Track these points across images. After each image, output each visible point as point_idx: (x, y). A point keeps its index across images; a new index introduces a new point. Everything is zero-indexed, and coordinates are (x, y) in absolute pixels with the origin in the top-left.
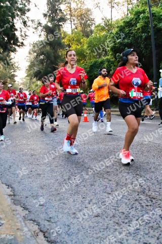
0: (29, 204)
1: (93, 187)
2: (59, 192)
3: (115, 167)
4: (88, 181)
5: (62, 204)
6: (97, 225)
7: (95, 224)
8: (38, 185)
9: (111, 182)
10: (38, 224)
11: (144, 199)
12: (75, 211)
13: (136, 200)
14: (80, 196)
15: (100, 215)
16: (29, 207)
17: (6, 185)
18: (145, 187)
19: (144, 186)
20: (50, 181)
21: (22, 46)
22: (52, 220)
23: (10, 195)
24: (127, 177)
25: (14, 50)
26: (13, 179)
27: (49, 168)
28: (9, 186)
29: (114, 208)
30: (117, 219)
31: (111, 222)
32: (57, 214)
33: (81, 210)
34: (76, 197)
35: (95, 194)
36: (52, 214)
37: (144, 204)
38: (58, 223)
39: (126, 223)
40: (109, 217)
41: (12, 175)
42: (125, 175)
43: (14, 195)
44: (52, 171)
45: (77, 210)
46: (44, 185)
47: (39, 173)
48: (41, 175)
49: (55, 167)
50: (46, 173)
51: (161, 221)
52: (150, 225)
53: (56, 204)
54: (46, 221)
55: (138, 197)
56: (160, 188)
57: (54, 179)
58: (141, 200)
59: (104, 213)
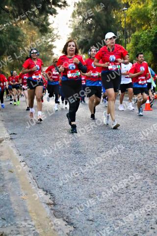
0: (74, 217)
2: (114, 204)
4: (154, 192)
8: (86, 193)
16: (74, 221)
17: (44, 190)
20: (100, 188)
21: (64, 6)
23: (49, 204)
25: (54, 12)
26: (52, 183)
27: (99, 172)
28: (47, 191)
33: (144, 233)
41: (50, 177)
43: (54, 204)
44: (104, 175)
45: (139, 231)
46: (94, 194)
47: (86, 176)
48: (89, 180)
49: (108, 170)
50: (95, 177)
53: (111, 220)
57: (107, 187)
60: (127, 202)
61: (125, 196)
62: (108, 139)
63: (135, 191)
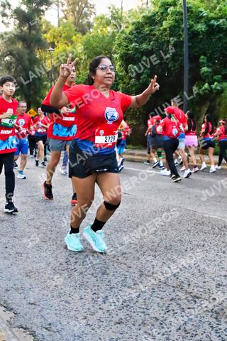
0: (13, 301)
1: (106, 276)
2: (56, 284)
3: (133, 246)
4: (97, 266)
5: (63, 303)
6: (121, 336)
7: (118, 334)
8: (21, 271)
9: (131, 270)
10: (33, 334)
11: (184, 297)
12: (85, 315)
13: (172, 300)
14: (89, 290)
15: (124, 321)
16: (13, 306)
18: (183, 279)
19: (180, 278)
20: (38, 265)
22: (53, 328)
24: (154, 263)
29: (142, 310)
30: (149, 327)
31: (141, 332)
32: (58, 319)
33: (93, 314)
34: (82, 292)
35: (111, 288)
36: (52, 318)
37: (184, 306)
38: (64, 333)
39: (163, 334)
40: (137, 324)
42: (150, 258)
44: (39, 248)
45: (88, 313)
47: (19, 251)
48: (23, 255)
49: (43, 242)
50: (30, 251)
51: (213, 332)
52: (198, 338)
53: (55, 302)
54: (44, 330)
55: (173, 295)
56: (204, 282)
57: (45, 262)
58: (179, 299)
59: (129, 318)
60: (69, 280)
61: (66, 274)
62: (37, 203)
63: (77, 267)
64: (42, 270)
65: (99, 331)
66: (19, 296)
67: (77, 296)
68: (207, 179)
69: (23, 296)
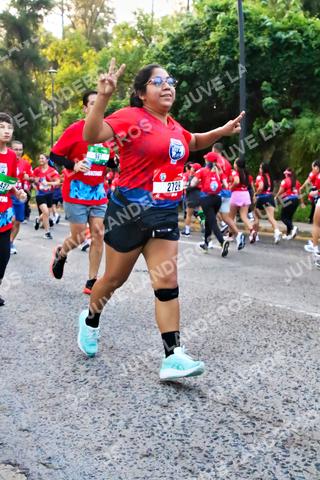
1: (129, 390)
2: (58, 401)
4: (116, 377)
5: (68, 428)
6: (149, 474)
7: (146, 471)
8: (9, 385)
10: (26, 473)
11: (238, 419)
12: (99, 444)
13: (222, 422)
14: (105, 410)
15: (154, 452)
18: (236, 394)
19: (232, 392)
20: (32, 375)
22: (55, 464)
27: (25, 346)
29: (179, 437)
30: (189, 461)
31: (178, 468)
32: (62, 451)
33: (110, 443)
34: (96, 413)
35: (136, 407)
36: (52, 450)
37: (238, 431)
38: (69, 470)
39: (209, 471)
40: (172, 457)
44: (34, 351)
45: (104, 442)
46: (23, 385)
47: (6, 355)
48: (12, 361)
50: (21, 356)
51: (278, 467)
52: (257, 475)
53: (57, 427)
54: (41, 466)
55: (223, 416)
56: (267, 397)
57: (43, 372)
58: (231, 421)
59: (161, 448)
61: (73, 388)
62: (32, 288)
63: (89, 377)
64: (38, 383)
65: (118, 468)
66: (6, 420)
67: (88, 419)
68: (273, 254)
69: (11, 419)
